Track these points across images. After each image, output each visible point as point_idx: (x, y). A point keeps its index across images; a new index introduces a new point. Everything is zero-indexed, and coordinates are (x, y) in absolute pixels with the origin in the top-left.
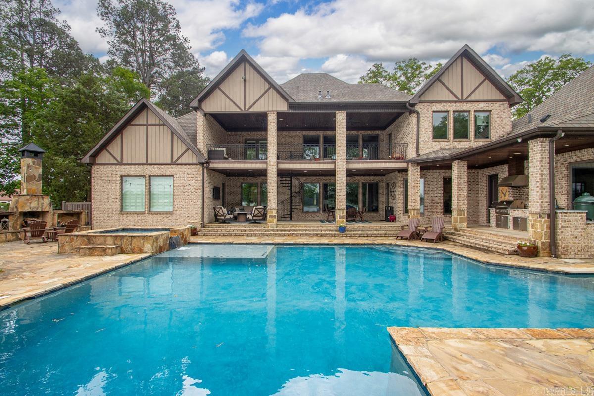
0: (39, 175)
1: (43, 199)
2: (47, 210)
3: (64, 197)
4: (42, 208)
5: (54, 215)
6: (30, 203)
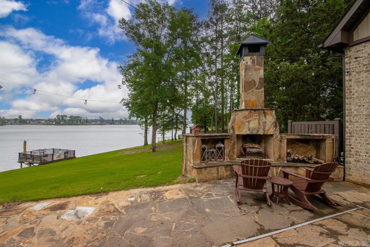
0: (260, 79)
1: (265, 116)
2: (271, 132)
3: (290, 114)
4: (264, 129)
5: (281, 141)
6: (249, 122)
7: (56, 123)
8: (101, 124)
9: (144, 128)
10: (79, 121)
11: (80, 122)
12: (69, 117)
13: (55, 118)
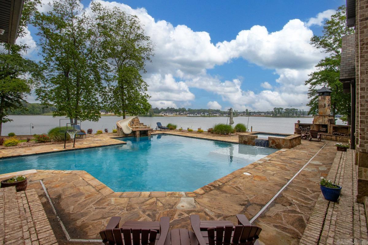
2: (327, 124)
5: (330, 127)
6: (319, 120)
7: (273, 116)
11: (296, 114)
12: (285, 110)
13: (272, 111)
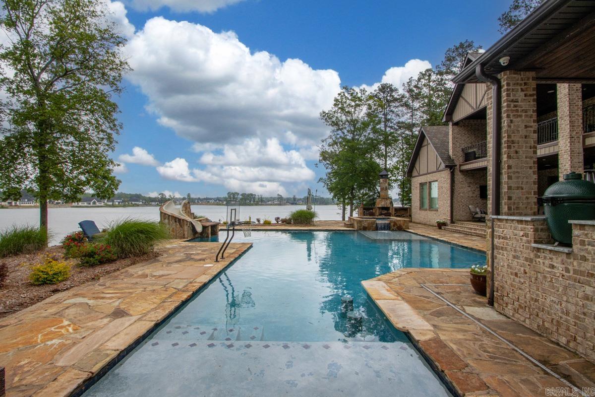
5: (392, 209)
6: (381, 202)
7: (226, 203)
8: (280, 205)
9: (342, 208)
10: (252, 200)
12: (241, 195)
13: (225, 197)
